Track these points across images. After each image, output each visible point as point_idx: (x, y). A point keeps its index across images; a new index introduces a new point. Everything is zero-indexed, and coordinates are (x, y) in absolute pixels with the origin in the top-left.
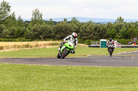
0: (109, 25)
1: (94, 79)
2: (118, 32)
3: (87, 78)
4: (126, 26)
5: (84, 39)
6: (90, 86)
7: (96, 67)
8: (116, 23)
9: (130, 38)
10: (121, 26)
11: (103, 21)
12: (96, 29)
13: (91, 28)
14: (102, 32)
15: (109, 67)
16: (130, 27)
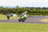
0: (14, 9)
1: (9, 27)
2: (17, 11)
3: (6, 27)
4: (20, 9)
5: (5, 13)
6: (7, 30)
7: (9, 23)
8: (16, 8)
9: (21, 13)
10: (18, 9)
11: (11, 7)
12: (9, 10)
13: (7, 10)
14: (11, 11)
15: (14, 23)
16: (21, 9)
